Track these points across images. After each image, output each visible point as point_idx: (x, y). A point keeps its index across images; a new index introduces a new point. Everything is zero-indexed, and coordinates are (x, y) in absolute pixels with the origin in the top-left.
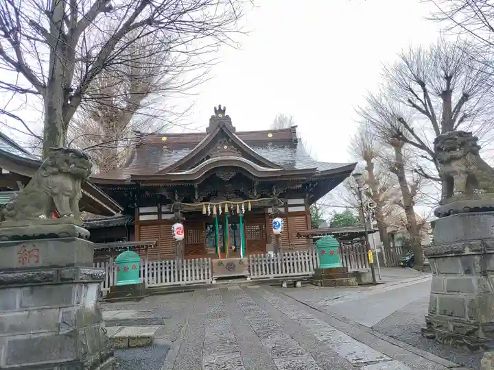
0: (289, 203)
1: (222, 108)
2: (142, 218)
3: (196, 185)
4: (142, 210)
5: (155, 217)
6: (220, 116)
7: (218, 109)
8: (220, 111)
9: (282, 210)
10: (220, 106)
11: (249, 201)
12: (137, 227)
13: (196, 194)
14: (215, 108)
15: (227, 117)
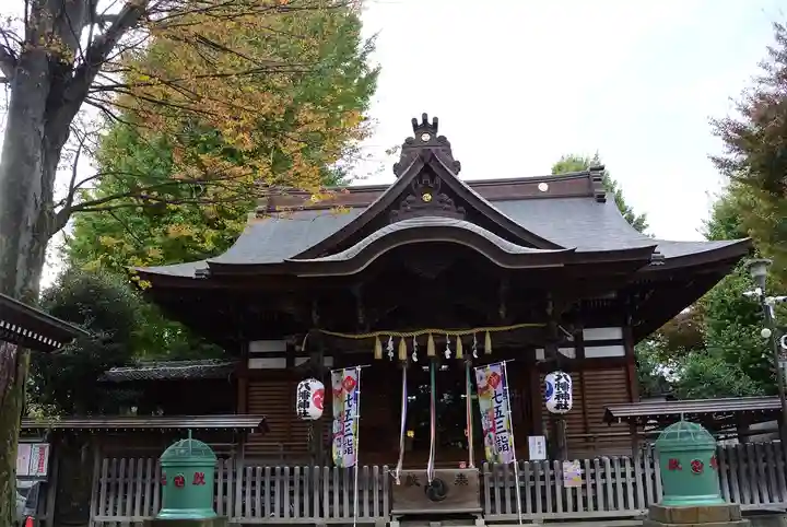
0: (585, 339)
1: (430, 122)
2: (255, 364)
3: (356, 290)
4: (255, 347)
5: (280, 363)
6: (426, 137)
7: (420, 122)
8: (425, 126)
9: (569, 353)
10: (425, 116)
11: (488, 329)
12: (242, 383)
13: (360, 312)
14: (414, 121)
15: (443, 139)
